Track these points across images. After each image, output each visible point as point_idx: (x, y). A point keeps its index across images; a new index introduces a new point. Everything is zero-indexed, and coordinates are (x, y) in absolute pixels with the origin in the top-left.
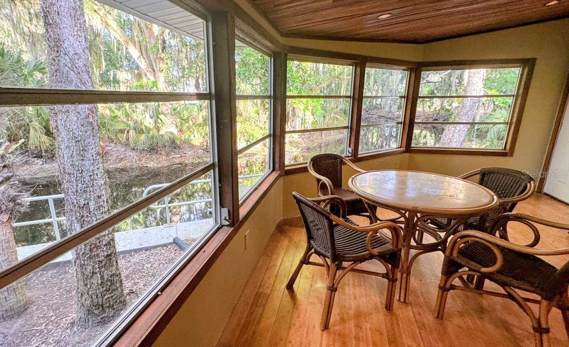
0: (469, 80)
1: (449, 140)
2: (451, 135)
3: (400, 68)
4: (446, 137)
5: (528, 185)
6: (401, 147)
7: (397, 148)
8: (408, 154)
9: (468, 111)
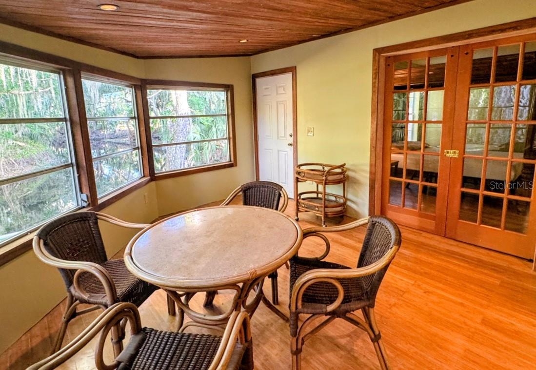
0: (177, 101)
1: (174, 157)
2: (174, 152)
3: (123, 83)
4: (170, 155)
5: (281, 192)
6: (144, 176)
7: (141, 178)
8: (153, 183)
9: (183, 129)
